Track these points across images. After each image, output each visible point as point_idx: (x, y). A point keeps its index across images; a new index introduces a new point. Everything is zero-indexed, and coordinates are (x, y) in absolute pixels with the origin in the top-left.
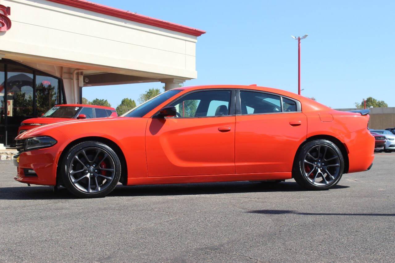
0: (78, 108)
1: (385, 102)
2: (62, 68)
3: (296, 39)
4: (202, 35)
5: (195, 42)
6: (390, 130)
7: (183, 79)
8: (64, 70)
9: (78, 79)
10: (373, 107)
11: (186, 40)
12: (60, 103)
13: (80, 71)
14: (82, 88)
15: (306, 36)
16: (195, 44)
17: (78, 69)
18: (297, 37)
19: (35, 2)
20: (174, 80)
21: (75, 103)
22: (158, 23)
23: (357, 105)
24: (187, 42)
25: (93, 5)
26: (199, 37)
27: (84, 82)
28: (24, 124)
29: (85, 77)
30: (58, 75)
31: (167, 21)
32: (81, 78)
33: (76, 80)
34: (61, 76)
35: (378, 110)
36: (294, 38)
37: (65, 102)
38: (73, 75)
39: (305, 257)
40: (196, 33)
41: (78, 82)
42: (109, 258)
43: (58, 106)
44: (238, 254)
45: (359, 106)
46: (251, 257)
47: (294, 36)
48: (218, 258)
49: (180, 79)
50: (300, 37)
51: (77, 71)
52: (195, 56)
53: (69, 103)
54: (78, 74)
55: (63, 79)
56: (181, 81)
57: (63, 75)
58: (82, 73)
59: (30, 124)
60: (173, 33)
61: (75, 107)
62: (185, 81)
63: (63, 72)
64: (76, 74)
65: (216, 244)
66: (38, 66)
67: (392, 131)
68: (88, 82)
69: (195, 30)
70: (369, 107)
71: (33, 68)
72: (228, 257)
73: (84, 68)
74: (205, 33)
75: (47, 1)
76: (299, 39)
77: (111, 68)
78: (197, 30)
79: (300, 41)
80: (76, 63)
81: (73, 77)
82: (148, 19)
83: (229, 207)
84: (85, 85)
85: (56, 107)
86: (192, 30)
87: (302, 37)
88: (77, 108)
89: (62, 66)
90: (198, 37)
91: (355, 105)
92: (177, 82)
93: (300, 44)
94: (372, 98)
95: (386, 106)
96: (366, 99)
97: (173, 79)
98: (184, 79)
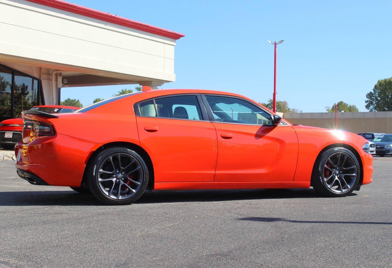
0: (58, 109)
1: (357, 107)
2: (41, 68)
3: (272, 44)
4: (181, 38)
5: (174, 45)
6: (362, 135)
7: (161, 82)
8: (43, 71)
9: (57, 80)
10: (344, 111)
11: (165, 43)
12: (38, 104)
13: (59, 72)
14: (61, 89)
15: (282, 41)
16: (174, 47)
17: (57, 70)
18: (274, 42)
19: (15, 2)
20: (153, 82)
21: (53, 104)
22: (138, 26)
23: (328, 109)
24: (165, 45)
25: (74, 7)
26: (178, 40)
27: (63, 83)
28: (3, 125)
29: (64, 78)
30: (36, 75)
31: (146, 24)
32: (60, 79)
33: (55, 81)
34: (40, 77)
35: (349, 115)
36: (271, 42)
37: (43, 103)
38: (52, 76)
39: (313, 263)
40: (175, 37)
41: (57, 83)
42: (125, 264)
43: (37, 107)
44: (249, 261)
45: (330, 110)
46: (262, 264)
47: (270, 41)
48: (231, 264)
49: (157, 82)
50: (276, 42)
51: (56, 72)
52: (174, 59)
53: (47, 104)
54: (56, 75)
55: (41, 79)
56: (159, 83)
57: (42, 76)
58: (60, 75)
59: (9, 125)
60: (152, 36)
61: (54, 108)
62: (163, 84)
63: (42, 73)
64: (55, 75)
65: (225, 250)
66: (16, 66)
67: (364, 136)
68: (67, 83)
69: (175, 33)
70: (340, 111)
71: (12, 69)
72: (240, 263)
73: (63, 69)
74: (184, 36)
75: (26, 1)
76: (275, 44)
77: (90, 70)
78: (176, 33)
79: (277, 46)
80: (55, 64)
81: (52, 78)
82: (128, 21)
83: (224, 213)
84: (63, 86)
85: (35, 107)
86: (171, 33)
87: (278, 42)
88: (56, 109)
89: (41, 67)
90: (176, 40)
91: (326, 109)
92: (155, 85)
93: (276, 49)
94: (343, 102)
95: (357, 110)
96: (337, 104)
97: (151, 81)
98: (163, 82)
